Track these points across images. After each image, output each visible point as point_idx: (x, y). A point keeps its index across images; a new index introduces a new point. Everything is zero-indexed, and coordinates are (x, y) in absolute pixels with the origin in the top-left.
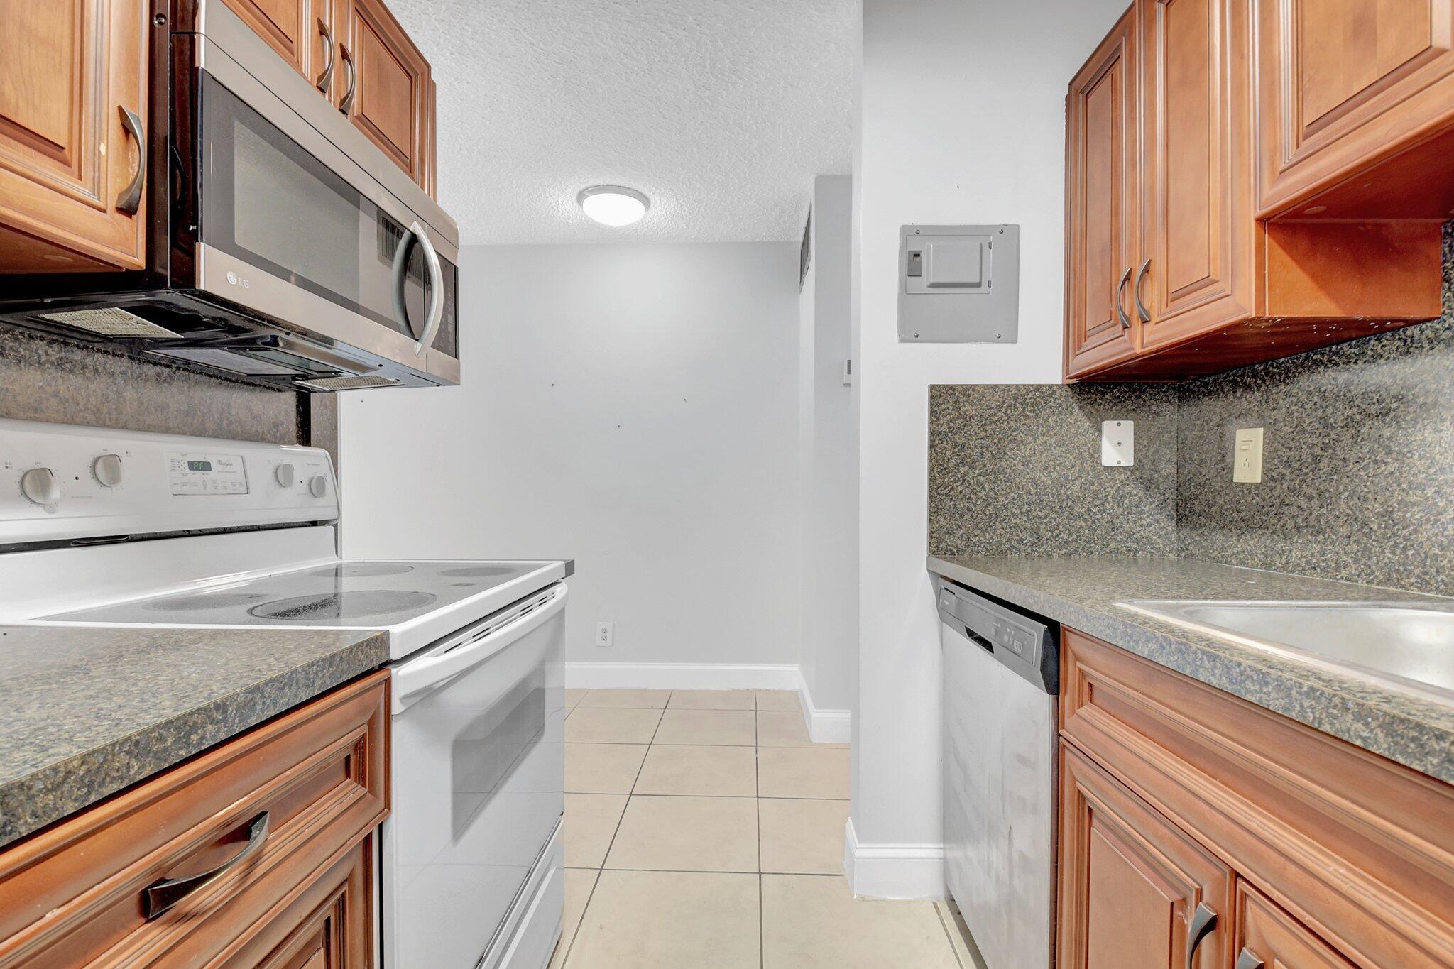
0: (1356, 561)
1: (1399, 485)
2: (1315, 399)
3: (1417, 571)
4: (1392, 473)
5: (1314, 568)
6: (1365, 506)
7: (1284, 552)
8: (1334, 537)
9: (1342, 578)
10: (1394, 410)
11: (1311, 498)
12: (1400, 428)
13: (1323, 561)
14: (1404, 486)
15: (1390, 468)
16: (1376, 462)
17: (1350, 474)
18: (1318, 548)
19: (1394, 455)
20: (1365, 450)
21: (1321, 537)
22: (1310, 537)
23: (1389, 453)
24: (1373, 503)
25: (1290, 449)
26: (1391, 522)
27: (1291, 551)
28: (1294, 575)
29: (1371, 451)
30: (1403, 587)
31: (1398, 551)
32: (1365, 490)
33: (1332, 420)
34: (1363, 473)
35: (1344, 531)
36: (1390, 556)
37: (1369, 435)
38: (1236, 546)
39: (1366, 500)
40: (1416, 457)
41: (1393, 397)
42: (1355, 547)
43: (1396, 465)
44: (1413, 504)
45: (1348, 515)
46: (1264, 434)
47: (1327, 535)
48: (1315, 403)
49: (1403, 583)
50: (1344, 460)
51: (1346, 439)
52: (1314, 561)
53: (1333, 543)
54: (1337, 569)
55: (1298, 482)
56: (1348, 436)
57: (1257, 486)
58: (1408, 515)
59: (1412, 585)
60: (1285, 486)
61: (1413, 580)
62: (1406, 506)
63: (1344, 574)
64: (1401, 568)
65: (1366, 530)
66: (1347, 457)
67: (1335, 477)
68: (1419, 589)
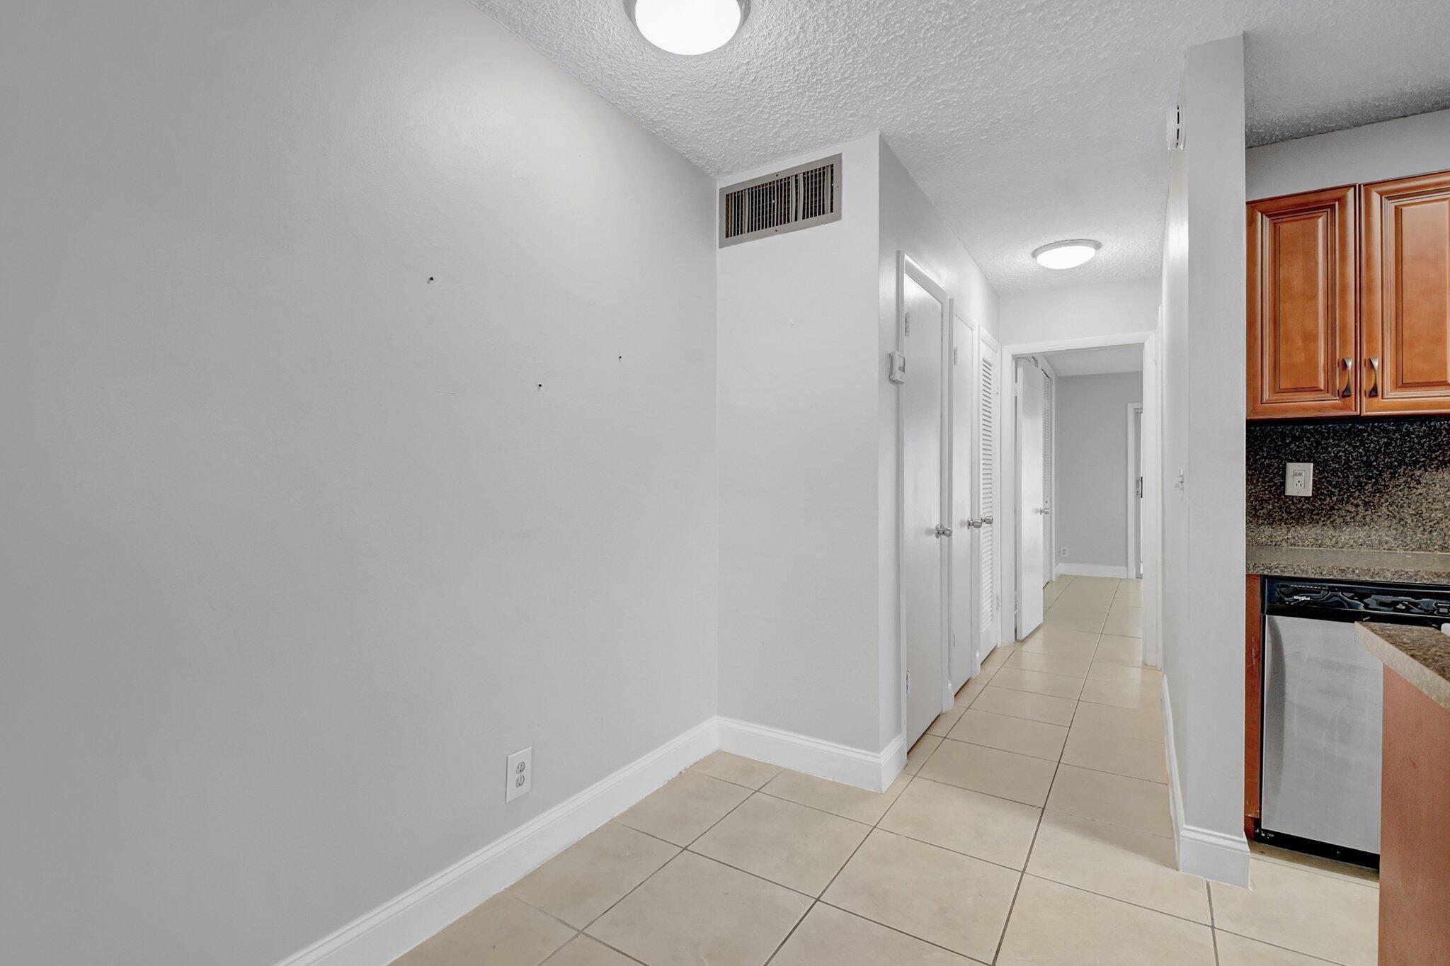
0: (1395, 539)
1: (1427, 500)
2: (1361, 450)
3: (1439, 543)
4: (1421, 494)
5: (1362, 545)
6: (1402, 510)
7: (1333, 537)
8: (1377, 527)
9: (1384, 549)
10: (1422, 462)
11: (1357, 506)
12: (1426, 471)
13: (1369, 541)
14: (1430, 500)
15: (1419, 491)
16: (1409, 487)
17: (1390, 493)
18: (1364, 533)
19: (1423, 485)
20: (1401, 481)
21: (1367, 527)
22: (1357, 528)
23: (1419, 483)
24: (1408, 508)
25: (1339, 477)
26: (1421, 518)
27: (1340, 536)
28: (1344, 549)
29: (1406, 482)
30: (1429, 551)
31: (1426, 533)
32: (1402, 502)
33: (1375, 463)
34: (1400, 493)
35: (1386, 523)
36: (1420, 535)
37: (1404, 472)
38: (1287, 534)
39: (1402, 507)
40: (1438, 486)
41: (1422, 455)
42: (1394, 532)
43: (1425, 490)
44: (1436, 510)
45: (1388, 515)
46: (1314, 467)
47: (1371, 527)
48: (1361, 453)
49: (1430, 549)
50: (1385, 485)
51: (1386, 475)
52: (1361, 541)
53: (1376, 530)
54: (1380, 543)
55: (1346, 496)
56: (1388, 473)
57: (1307, 498)
58: (1433, 515)
59: (1436, 549)
60: (1334, 499)
61: (1437, 547)
62: (1432, 510)
63: (1386, 547)
64: (1429, 542)
65: (1402, 523)
66: (1387, 484)
67: (1378, 495)
68: (1441, 551)
